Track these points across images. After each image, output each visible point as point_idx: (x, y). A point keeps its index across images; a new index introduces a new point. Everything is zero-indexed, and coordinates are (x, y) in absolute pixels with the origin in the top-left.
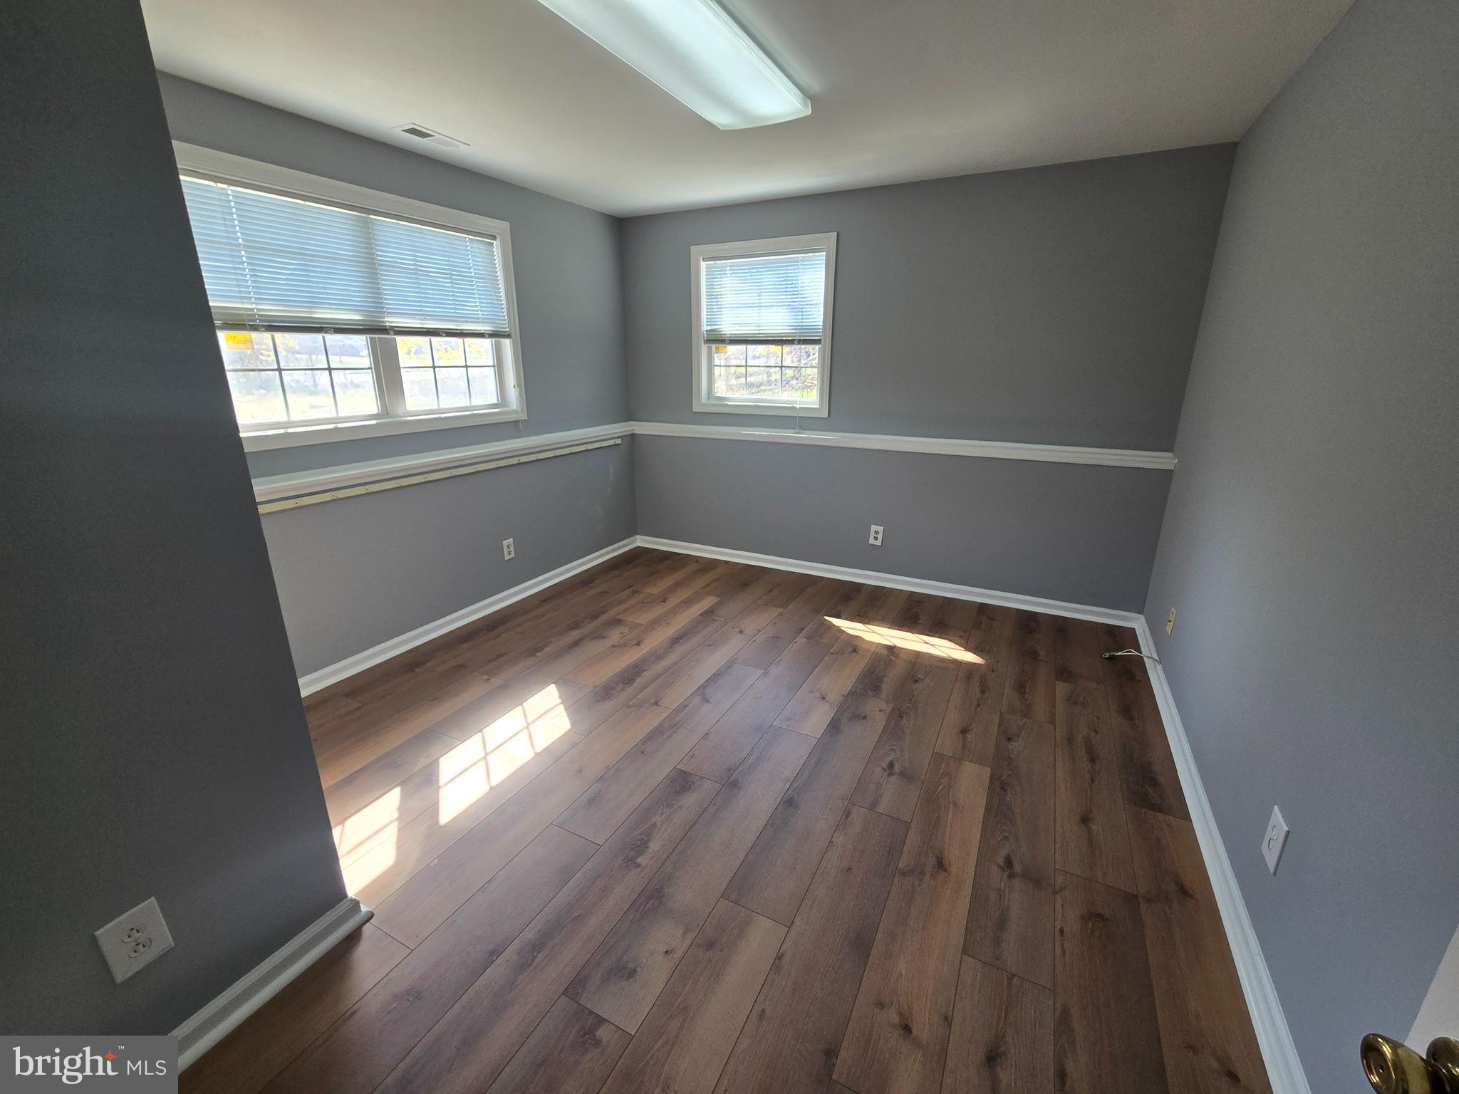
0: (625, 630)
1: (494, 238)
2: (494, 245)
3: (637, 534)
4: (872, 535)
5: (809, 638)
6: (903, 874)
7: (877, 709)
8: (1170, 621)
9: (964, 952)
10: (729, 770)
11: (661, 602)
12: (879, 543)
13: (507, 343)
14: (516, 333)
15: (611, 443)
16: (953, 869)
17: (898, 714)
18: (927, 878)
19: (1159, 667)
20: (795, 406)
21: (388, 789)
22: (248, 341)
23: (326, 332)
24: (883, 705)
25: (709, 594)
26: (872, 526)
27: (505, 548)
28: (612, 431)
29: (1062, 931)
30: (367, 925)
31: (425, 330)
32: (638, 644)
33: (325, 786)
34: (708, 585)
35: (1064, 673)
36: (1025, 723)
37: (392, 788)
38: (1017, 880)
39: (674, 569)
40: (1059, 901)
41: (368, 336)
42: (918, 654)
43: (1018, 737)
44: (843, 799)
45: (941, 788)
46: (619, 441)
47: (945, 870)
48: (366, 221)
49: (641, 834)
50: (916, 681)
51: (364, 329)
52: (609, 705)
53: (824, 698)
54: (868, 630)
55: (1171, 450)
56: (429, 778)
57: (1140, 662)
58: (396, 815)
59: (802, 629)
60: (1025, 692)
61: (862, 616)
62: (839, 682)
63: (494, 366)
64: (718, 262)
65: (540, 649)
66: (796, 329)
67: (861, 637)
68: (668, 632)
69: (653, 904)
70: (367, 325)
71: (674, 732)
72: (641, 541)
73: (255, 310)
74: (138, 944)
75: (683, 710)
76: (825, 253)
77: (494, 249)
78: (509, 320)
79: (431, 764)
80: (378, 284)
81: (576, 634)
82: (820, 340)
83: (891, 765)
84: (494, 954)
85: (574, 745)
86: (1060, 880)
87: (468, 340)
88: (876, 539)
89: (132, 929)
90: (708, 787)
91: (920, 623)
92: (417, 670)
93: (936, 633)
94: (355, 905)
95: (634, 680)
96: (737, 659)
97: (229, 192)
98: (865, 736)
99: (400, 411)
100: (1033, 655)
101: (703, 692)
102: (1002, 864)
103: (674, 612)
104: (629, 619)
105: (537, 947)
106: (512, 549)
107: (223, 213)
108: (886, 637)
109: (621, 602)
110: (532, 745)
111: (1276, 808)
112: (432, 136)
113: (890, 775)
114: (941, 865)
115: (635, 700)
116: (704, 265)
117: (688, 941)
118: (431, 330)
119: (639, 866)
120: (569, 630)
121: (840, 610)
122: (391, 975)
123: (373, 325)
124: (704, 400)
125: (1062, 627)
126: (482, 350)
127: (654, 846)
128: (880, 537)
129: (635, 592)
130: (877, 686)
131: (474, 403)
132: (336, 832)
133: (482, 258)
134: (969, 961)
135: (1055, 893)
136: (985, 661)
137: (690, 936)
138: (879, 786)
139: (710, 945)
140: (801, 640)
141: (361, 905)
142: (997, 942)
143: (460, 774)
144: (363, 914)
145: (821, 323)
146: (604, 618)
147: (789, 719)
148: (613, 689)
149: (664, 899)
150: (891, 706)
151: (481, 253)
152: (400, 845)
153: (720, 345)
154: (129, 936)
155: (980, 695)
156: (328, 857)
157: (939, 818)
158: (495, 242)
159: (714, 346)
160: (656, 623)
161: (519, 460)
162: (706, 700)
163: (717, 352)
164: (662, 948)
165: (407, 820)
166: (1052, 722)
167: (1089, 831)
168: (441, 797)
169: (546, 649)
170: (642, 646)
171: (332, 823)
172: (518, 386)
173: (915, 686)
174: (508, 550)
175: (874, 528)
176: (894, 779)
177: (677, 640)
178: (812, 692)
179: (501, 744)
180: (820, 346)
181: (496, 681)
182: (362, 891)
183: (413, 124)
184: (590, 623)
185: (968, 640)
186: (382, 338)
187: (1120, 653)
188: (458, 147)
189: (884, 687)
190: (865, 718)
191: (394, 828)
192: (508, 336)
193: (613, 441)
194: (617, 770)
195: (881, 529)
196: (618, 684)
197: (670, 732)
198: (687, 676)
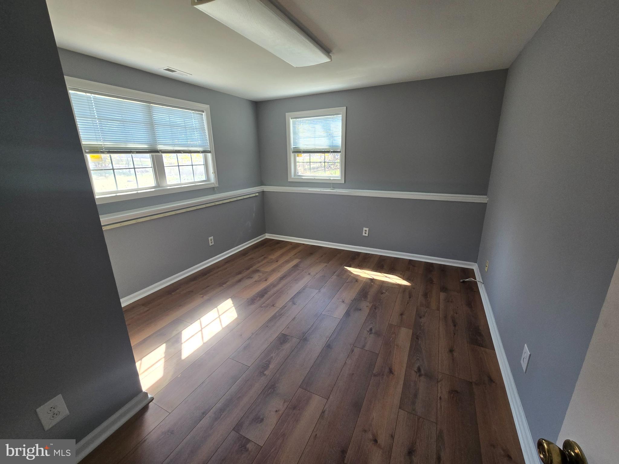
0: (261, 274)
1: (203, 112)
2: (203, 115)
3: (266, 233)
4: (364, 232)
5: (338, 276)
6: (375, 375)
7: (366, 306)
8: (487, 266)
9: (400, 408)
10: (303, 333)
11: (275, 262)
12: (367, 235)
13: (209, 155)
14: (213, 151)
15: (254, 195)
16: (396, 373)
17: (374, 308)
18: (385, 377)
19: (483, 285)
20: (331, 178)
21: (160, 344)
22: (100, 158)
23: (133, 153)
24: (368, 304)
25: (296, 258)
26: (364, 228)
27: (210, 240)
28: (255, 190)
29: (440, 398)
30: (150, 403)
31: (175, 151)
32: (266, 280)
33: (132, 345)
34: (296, 254)
35: (444, 289)
36: (427, 310)
37: (162, 344)
38: (423, 377)
39: (281, 248)
40: (439, 386)
41: (151, 154)
42: (383, 282)
43: (424, 316)
44: (351, 345)
45: (391, 339)
46: (257, 194)
47: (393, 374)
48: (149, 107)
49: (266, 361)
50: (382, 293)
51: (149, 151)
52: (253, 307)
53: (343, 302)
54: (363, 272)
55: (486, 194)
56: (177, 340)
57: (476, 283)
58: (163, 355)
59: (335, 272)
60: (428, 297)
61: (360, 266)
62: (349, 295)
63: (204, 165)
64: (297, 119)
65: (225, 283)
66: (330, 147)
67: (359, 275)
68: (279, 275)
69: (271, 391)
70: (150, 150)
71: (281, 318)
72: (268, 236)
73: (103, 145)
74: (54, 414)
75: (285, 308)
76: (341, 115)
77: (203, 116)
78: (210, 145)
79: (178, 333)
80: (154, 130)
81: (240, 276)
82: (340, 151)
83: (371, 330)
84: (204, 414)
85: (238, 324)
86: (440, 377)
87: (192, 154)
88: (366, 233)
89: (52, 408)
90: (295, 340)
91: (384, 269)
92: (173, 293)
93: (391, 272)
94: (146, 394)
95: (264, 295)
96: (307, 285)
97: (91, 97)
98: (360, 317)
99: (164, 185)
100: (431, 281)
101: (293, 300)
102: (416, 370)
103: (281, 266)
104: (262, 269)
105: (222, 410)
106: (213, 241)
107: (89, 105)
108: (370, 275)
109: (259, 262)
110: (221, 325)
111: (526, 345)
112: (176, 71)
113: (370, 334)
114: (391, 371)
115: (264, 304)
116: (291, 120)
117: (285, 406)
118: (177, 151)
119: (265, 375)
120: (237, 275)
121: (351, 264)
122: (161, 424)
123: (153, 150)
124: (293, 176)
125: (443, 269)
126: (199, 158)
127: (271, 366)
128: (367, 232)
129: (265, 258)
130: (366, 296)
131: (196, 180)
132: (138, 364)
133: (198, 120)
134: (402, 412)
135: (438, 382)
136: (411, 284)
137: (286, 404)
138: (366, 338)
139: (294, 408)
140: (334, 277)
141: (148, 394)
142: (414, 403)
143: (191, 337)
144: (149, 398)
145: (341, 144)
146: (251, 269)
147: (329, 311)
148: (255, 299)
149: (275, 389)
150: (371, 305)
151: (198, 118)
152: (165, 368)
153: (299, 154)
154: (50, 411)
155: (408, 299)
156: (134, 375)
157: (390, 351)
158: (203, 113)
159: (296, 154)
160: (274, 271)
161: (215, 204)
162: (294, 304)
163: (298, 156)
164: (275, 410)
165: (168, 357)
166: (438, 309)
167: (453, 355)
168: (182, 348)
169: (227, 283)
170: (268, 281)
171: (136, 360)
172: (214, 173)
173: (381, 296)
174: (211, 241)
175: (365, 229)
176: (372, 335)
177: (282, 278)
178: (338, 299)
179: (208, 325)
180: (340, 153)
181: (206, 297)
182: (149, 388)
183: (168, 67)
184: (246, 271)
185: (404, 275)
186: (156, 155)
187: (467, 280)
188: (187, 75)
189: (368, 296)
190: (360, 310)
191: (163, 361)
192: (210, 152)
193: (255, 194)
194: (257, 334)
195: (367, 229)
196: (257, 298)
197: (279, 318)
198: (286, 293)
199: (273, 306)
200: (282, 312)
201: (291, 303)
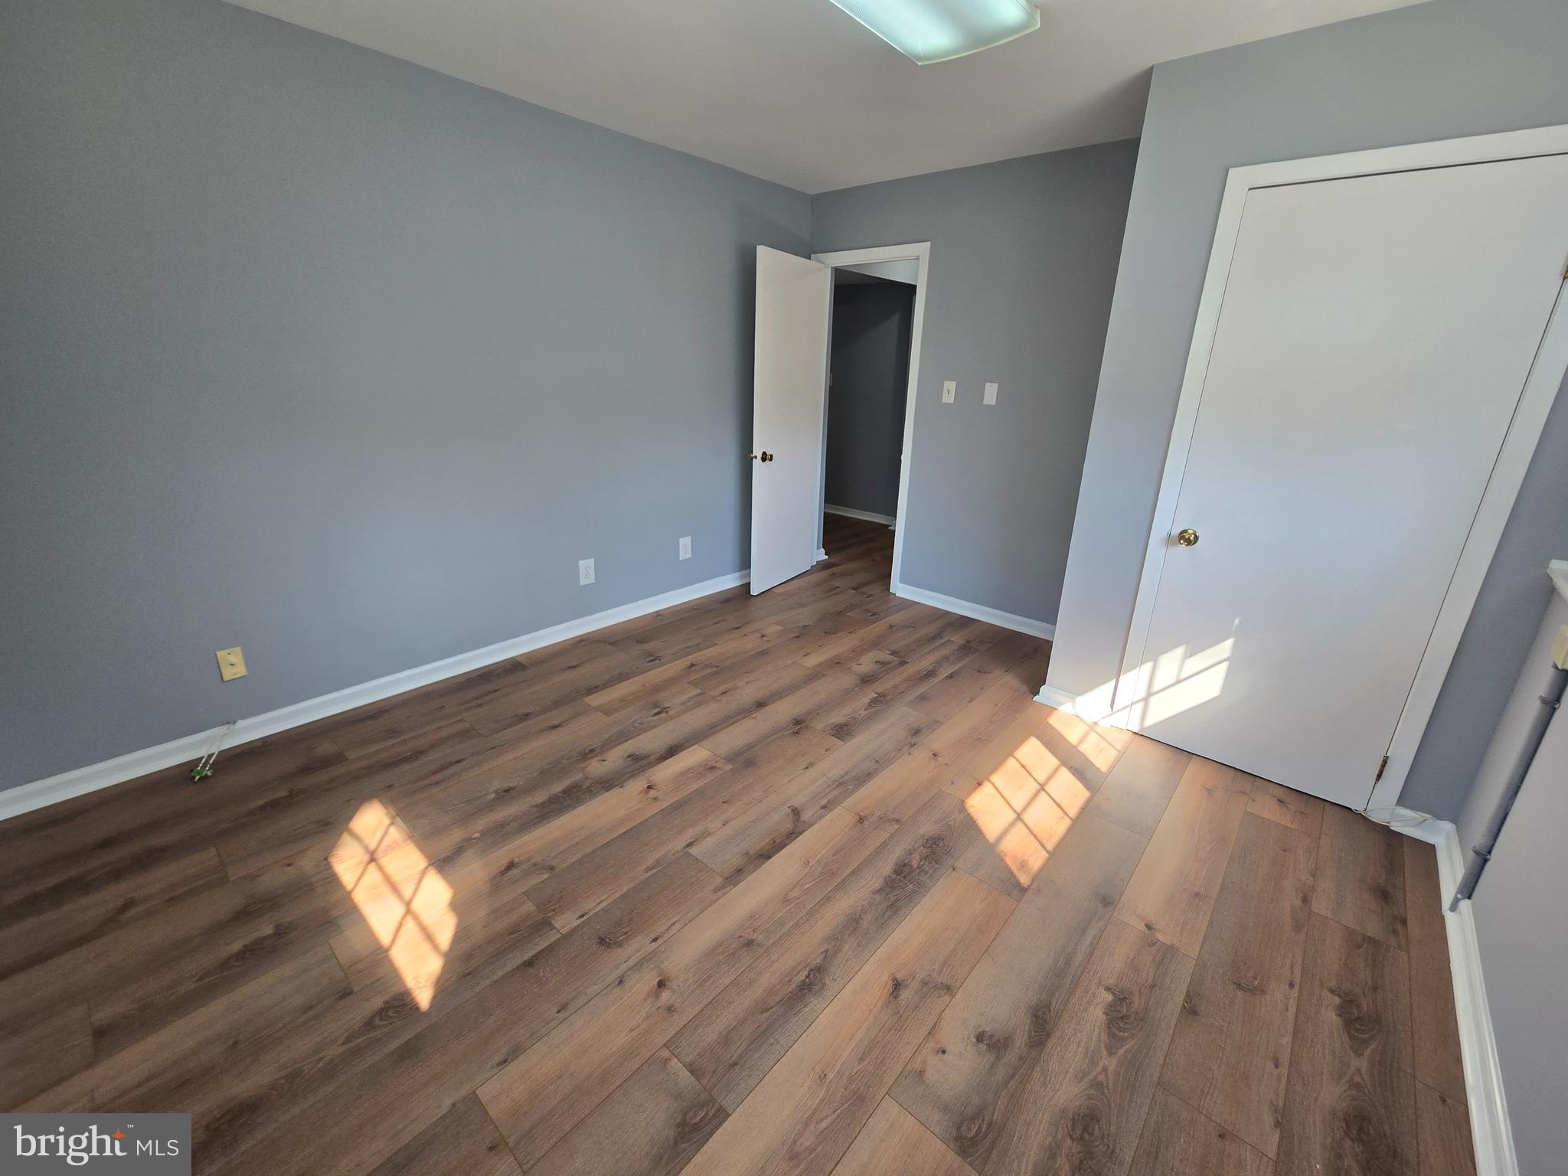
69: (867, 679)
71: (840, 777)
75: (827, 803)
101: (797, 825)
127: (867, 699)
137: (848, 667)
197: (847, 777)
198: (811, 864)
199: (861, 820)
200: (835, 793)
201: (806, 816)
